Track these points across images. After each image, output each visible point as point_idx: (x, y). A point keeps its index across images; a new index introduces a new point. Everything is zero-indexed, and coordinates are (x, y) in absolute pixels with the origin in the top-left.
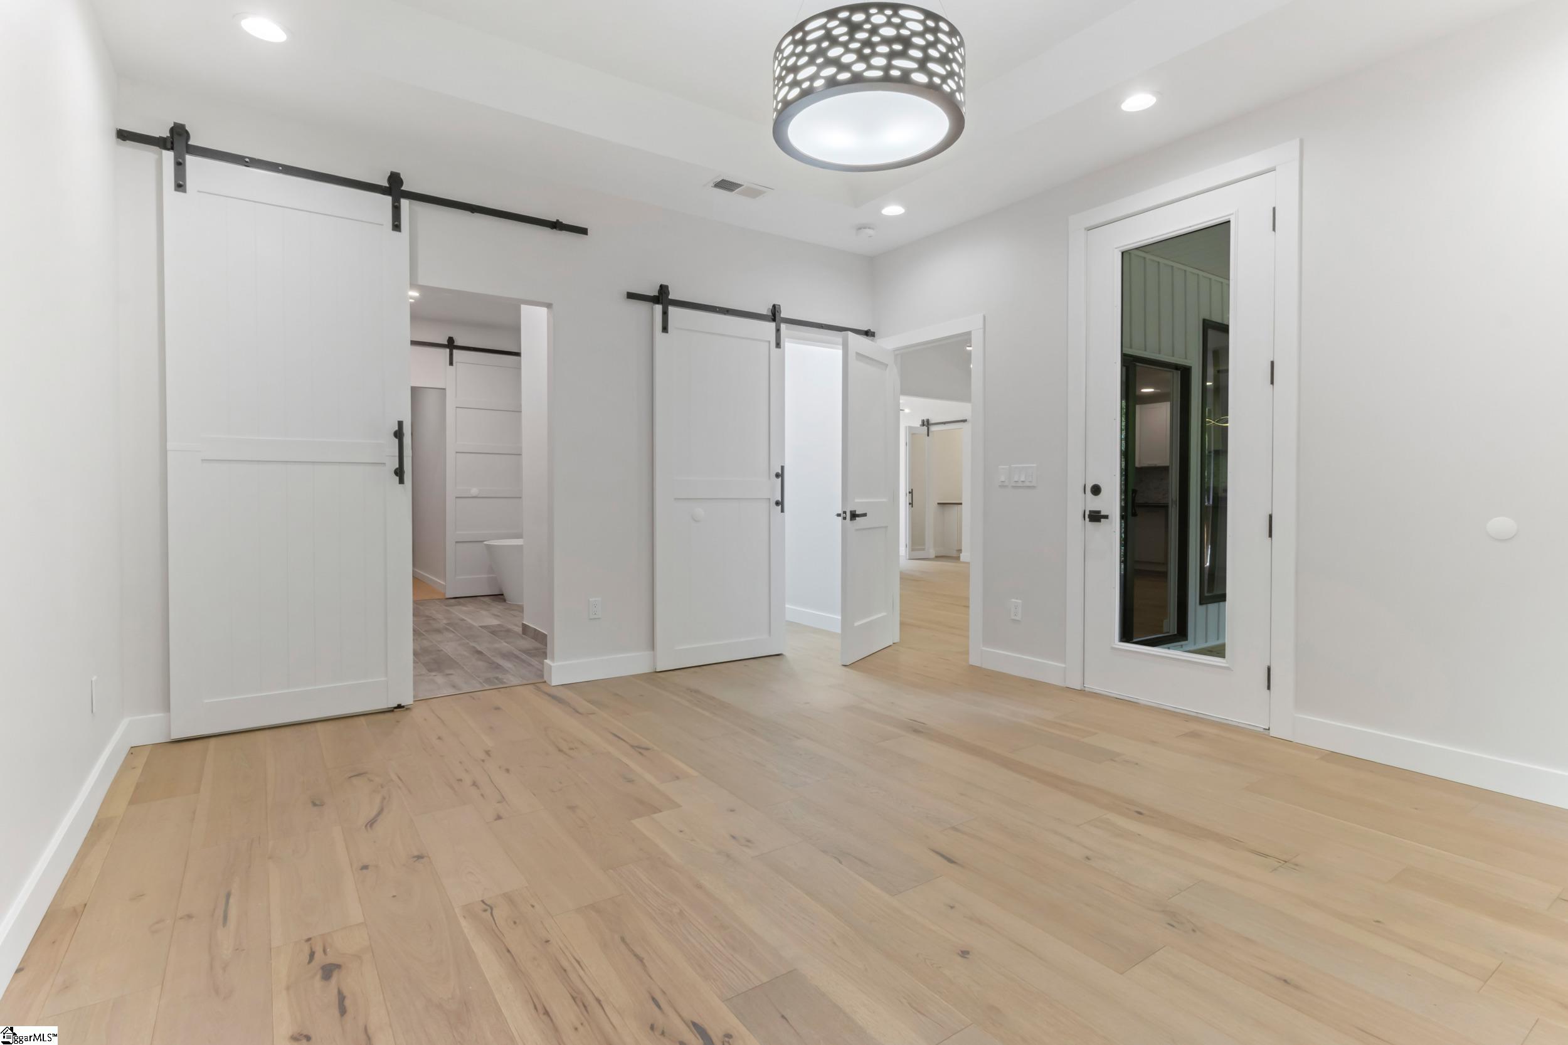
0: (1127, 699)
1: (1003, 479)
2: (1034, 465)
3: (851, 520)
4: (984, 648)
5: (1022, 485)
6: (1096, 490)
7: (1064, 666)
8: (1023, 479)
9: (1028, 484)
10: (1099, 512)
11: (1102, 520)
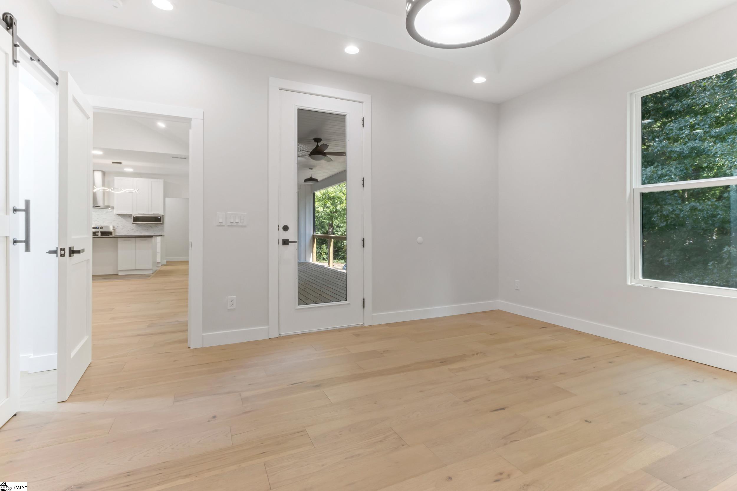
0: (305, 332)
1: (221, 221)
2: (246, 213)
3: (70, 256)
4: (204, 334)
5: (236, 225)
6: (286, 228)
7: (268, 327)
8: (237, 221)
9: (240, 224)
10: (288, 240)
11: (289, 244)
